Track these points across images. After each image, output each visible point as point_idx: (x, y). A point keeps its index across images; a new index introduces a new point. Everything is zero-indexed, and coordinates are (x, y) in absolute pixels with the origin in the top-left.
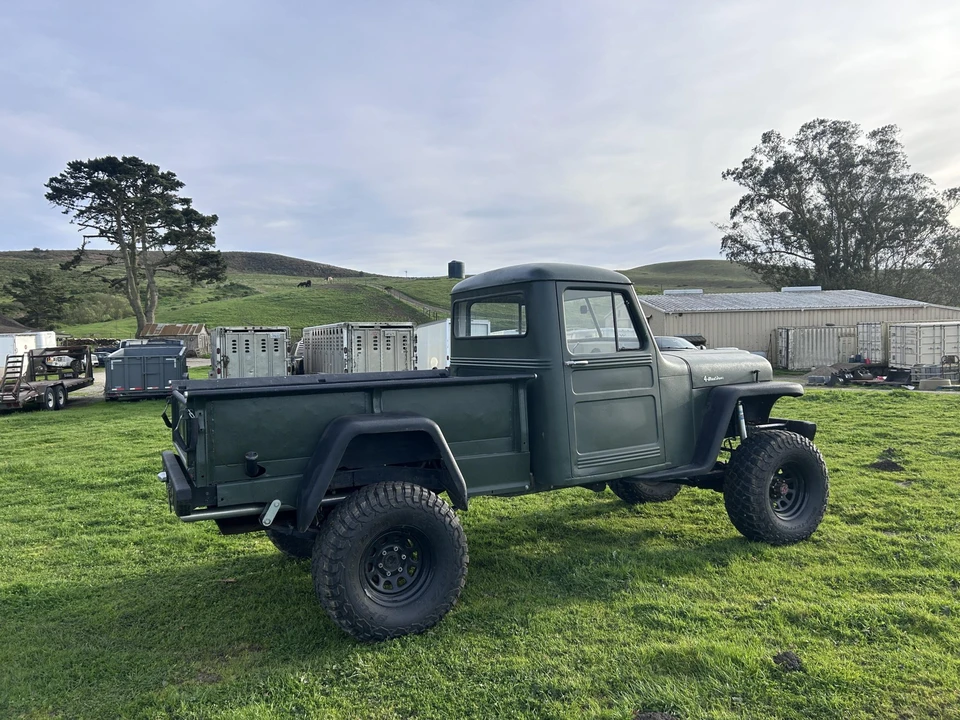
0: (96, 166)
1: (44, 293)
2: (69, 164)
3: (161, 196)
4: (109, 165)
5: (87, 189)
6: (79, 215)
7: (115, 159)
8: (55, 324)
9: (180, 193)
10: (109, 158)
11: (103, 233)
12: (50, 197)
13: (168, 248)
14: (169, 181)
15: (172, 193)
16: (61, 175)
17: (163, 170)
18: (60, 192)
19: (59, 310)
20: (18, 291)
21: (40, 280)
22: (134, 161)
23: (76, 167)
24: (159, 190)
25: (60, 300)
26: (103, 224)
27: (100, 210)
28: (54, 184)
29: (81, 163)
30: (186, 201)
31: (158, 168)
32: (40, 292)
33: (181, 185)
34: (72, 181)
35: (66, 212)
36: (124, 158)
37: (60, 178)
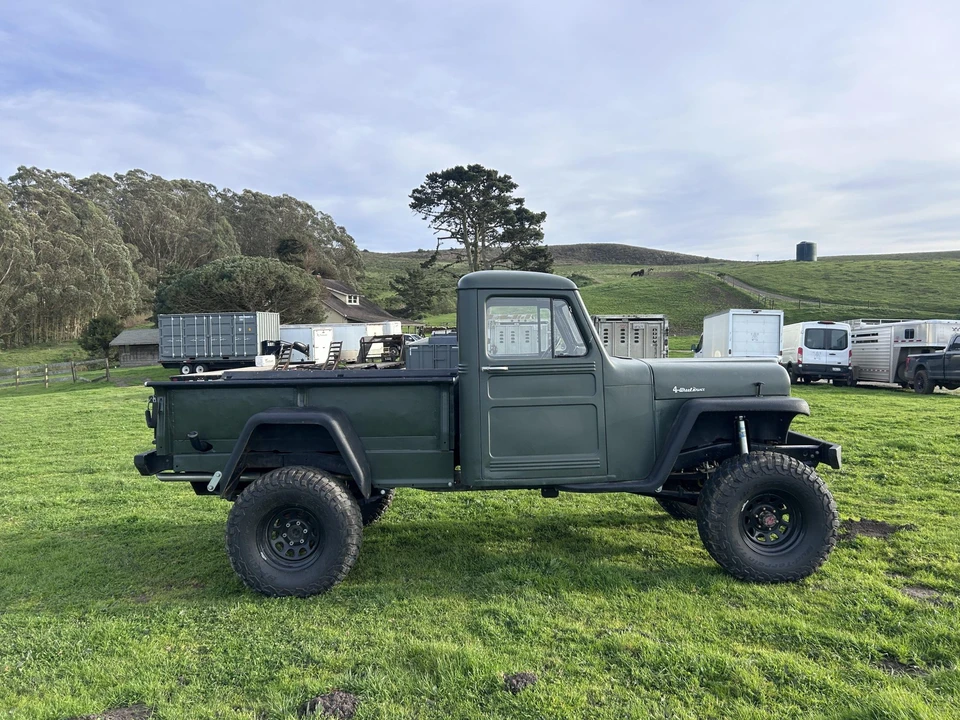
0: (448, 175)
1: (418, 288)
2: (427, 176)
3: (498, 198)
4: (457, 174)
5: (440, 198)
6: (435, 221)
7: (462, 168)
8: (423, 314)
9: (515, 194)
10: (457, 168)
11: (454, 235)
12: (413, 206)
13: (506, 245)
14: (507, 184)
15: (508, 194)
16: (422, 186)
17: (501, 174)
18: (421, 201)
19: (429, 302)
20: (400, 286)
21: (415, 276)
22: (477, 169)
23: (433, 178)
24: (497, 193)
25: (431, 294)
26: (454, 226)
27: (450, 215)
28: (416, 195)
29: (436, 175)
30: (520, 201)
31: (496, 172)
32: (415, 287)
33: (515, 186)
34: (430, 191)
35: (425, 218)
36: (469, 167)
37: (420, 189)
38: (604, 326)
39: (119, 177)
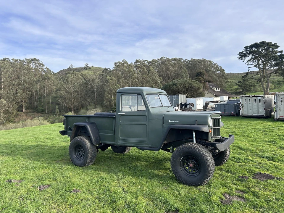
0: (252, 46)
2: (244, 48)
4: (256, 45)
5: (249, 54)
6: (247, 62)
7: (257, 43)
9: (279, 49)
10: (255, 43)
11: (255, 66)
12: (239, 58)
13: (276, 68)
14: (276, 46)
15: (276, 50)
16: (242, 51)
17: (273, 43)
18: (242, 56)
19: (250, 89)
20: (240, 84)
21: (245, 80)
22: (263, 43)
23: (246, 48)
24: (271, 50)
25: (251, 86)
26: (255, 63)
27: (254, 59)
28: (240, 54)
29: (248, 47)
30: (281, 52)
31: (271, 43)
32: (245, 84)
33: (279, 47)
34: (245, 52)
35: (244, 61)
36: (260, 42)
38: (280, 97)
39: (158, 59)
